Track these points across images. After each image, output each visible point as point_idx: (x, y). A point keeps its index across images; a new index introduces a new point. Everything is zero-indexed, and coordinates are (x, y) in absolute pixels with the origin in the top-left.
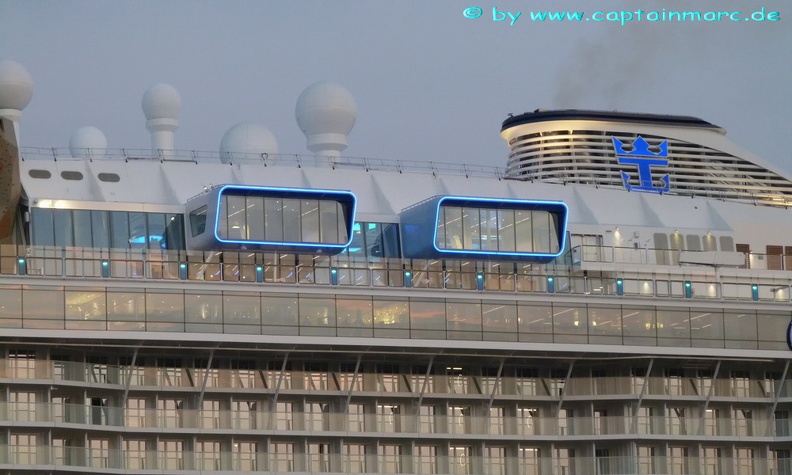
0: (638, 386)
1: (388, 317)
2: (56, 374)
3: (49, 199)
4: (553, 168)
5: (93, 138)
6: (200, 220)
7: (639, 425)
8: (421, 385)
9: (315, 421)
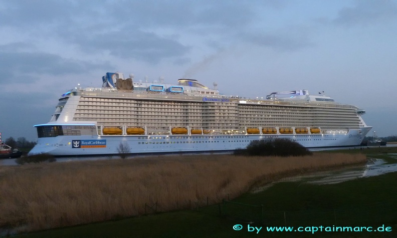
0: (189, 104)
1: (166, 97)
2: (136, 102)
3: (135, 86)
4: (182, 84)
5: (141, 81)
6: (149, 88)
7: (189, 107)
8: (170, 103)
9: (160, 106)
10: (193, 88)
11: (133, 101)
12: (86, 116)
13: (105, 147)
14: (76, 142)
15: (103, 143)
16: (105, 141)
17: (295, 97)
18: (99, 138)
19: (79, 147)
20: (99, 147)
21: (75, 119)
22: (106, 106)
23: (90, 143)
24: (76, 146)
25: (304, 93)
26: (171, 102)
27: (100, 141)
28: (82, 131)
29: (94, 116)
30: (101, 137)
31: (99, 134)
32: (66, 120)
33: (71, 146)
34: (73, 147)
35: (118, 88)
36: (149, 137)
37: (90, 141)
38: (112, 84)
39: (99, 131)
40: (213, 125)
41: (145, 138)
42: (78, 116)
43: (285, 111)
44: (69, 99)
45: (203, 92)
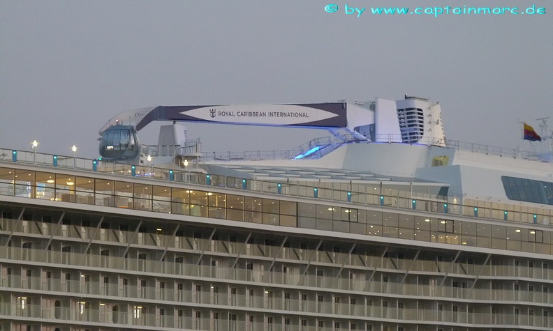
17: (335, 160)
25: (411, 122)
43: (258, 277)
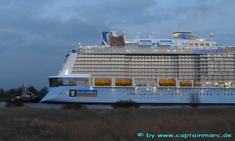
0: (180, 56)
1: (157, 51)
2: (126, 56)
4: (176, 38)
6: (138, 43)
7: (180, 60)
9: (150, 60)
10: (185, 41)
11: (123, 56)
12: (83, 70)
13: (96, 96)
14: (73, 91)
15: (95, 93)
16: (96, 91)
18: (91, 89)
19: (75, 96)
20: (91, 96)
21: (73, 72)
22: (99, 61)
23: (83, 92)
24: (73, 95)
26: (161, 55)
27: (92, 91)
28: (77, 82)
29: (89, 70)
30: (93, 87)
31: (91, 85)
32: (66, 73)
33: (69, 95)
34: (70, 96)
35: (111, 45)
36: (136, 88)
37: (84, 90)
38: (106, 41)
39: (92, 83)
40: (206, 77)
41: (132, 89)
42: (76, 70)
44: (69, 56)
45: (197, 44)
